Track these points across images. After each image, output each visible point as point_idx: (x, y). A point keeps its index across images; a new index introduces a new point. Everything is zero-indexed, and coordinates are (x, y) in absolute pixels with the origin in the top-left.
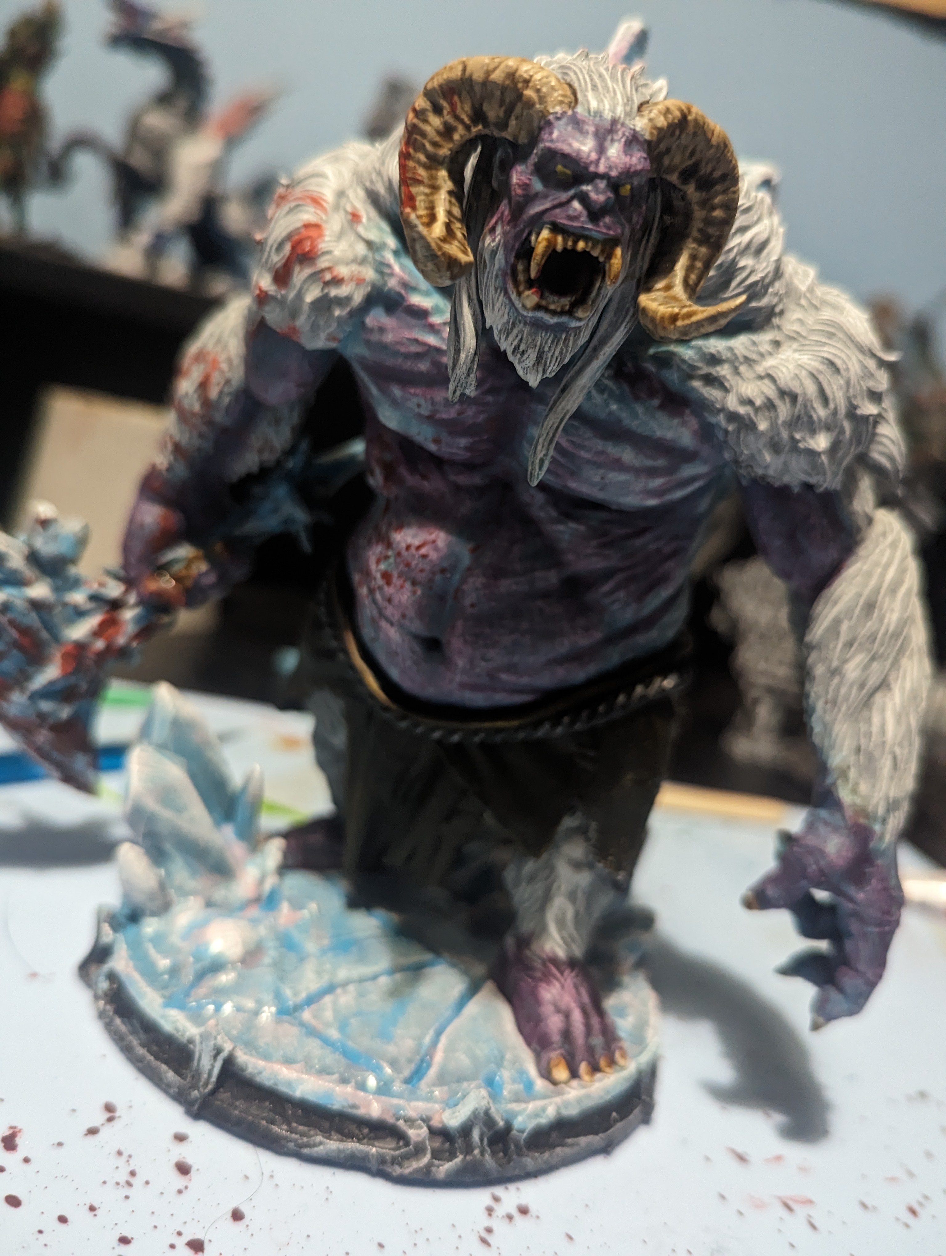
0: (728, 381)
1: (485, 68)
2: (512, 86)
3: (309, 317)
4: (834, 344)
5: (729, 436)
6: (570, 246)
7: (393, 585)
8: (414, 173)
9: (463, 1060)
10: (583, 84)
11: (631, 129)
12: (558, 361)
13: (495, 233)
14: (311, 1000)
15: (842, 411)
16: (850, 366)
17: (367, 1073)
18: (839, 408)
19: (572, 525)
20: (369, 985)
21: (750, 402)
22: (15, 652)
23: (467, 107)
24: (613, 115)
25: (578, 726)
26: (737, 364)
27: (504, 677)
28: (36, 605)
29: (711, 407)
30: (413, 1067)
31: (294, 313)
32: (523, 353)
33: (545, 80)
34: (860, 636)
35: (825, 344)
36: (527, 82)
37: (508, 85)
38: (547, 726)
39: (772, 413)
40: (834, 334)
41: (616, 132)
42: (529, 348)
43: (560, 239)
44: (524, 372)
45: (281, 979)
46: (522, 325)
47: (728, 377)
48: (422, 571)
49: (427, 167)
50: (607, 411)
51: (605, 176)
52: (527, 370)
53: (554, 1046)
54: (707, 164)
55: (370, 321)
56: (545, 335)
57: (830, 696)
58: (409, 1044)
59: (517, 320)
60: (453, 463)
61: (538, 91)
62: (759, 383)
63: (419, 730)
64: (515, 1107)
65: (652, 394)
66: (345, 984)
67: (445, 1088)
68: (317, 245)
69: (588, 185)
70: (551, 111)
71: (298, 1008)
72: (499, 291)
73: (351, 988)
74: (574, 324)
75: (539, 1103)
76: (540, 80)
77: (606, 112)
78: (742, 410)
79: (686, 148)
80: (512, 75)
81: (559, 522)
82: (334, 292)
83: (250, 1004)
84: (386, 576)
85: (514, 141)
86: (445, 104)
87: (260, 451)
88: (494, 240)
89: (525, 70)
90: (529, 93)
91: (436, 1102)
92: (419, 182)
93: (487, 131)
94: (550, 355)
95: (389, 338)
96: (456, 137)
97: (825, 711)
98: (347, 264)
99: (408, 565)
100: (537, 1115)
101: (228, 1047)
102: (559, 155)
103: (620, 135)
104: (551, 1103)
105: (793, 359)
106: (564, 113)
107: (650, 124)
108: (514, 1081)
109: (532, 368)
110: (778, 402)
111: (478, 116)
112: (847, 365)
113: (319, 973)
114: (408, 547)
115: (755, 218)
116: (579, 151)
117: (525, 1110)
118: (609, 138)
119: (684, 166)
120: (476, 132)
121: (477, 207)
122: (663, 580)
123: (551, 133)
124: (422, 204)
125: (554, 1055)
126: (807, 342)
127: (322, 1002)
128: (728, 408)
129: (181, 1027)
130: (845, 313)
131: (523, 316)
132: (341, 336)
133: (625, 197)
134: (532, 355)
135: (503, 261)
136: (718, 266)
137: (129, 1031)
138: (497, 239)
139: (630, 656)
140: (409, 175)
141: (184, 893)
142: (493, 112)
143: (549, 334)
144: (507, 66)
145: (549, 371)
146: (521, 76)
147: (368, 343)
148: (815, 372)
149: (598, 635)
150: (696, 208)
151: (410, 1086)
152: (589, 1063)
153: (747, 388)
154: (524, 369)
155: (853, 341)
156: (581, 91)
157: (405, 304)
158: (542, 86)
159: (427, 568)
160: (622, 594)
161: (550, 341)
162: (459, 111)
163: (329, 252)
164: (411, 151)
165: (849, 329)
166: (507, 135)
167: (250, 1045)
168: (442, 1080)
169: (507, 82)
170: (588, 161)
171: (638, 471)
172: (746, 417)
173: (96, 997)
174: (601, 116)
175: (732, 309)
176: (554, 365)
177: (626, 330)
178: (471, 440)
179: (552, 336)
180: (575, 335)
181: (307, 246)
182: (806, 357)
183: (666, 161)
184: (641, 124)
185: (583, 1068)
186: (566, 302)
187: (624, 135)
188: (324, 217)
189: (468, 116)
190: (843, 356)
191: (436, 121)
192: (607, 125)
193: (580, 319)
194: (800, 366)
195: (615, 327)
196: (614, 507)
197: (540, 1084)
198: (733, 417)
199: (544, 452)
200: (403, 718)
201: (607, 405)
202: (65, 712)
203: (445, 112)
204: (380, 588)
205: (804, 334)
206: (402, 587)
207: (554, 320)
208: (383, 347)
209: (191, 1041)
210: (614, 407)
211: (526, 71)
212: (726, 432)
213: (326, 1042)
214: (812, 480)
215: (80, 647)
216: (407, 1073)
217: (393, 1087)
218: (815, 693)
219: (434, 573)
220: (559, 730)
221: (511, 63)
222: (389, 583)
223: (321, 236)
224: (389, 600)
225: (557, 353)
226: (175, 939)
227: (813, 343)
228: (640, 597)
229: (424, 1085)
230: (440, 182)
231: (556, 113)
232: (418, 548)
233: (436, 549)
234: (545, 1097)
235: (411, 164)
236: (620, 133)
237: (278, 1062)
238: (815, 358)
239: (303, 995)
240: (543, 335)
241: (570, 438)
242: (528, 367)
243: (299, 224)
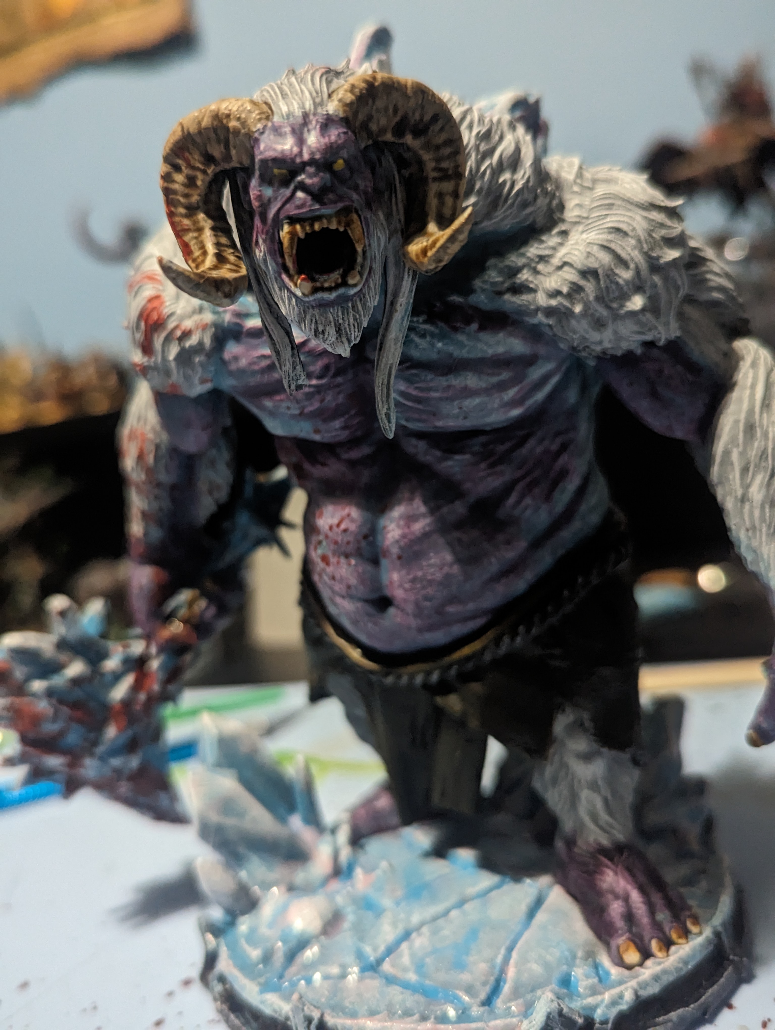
0: (532, 282)
1: (197, 120)
2: (219, 124)
3: (178, 372)
4: (614, 212)
5: (555, 329)
6: (309, 230)
7: (331, 565)
8: (181, 225)
9: (536, 968)
10: (274, 97)
11: (323, 115)
12: (356, 327)
13: (259, 245)
14: (390, 951)
15: (644, 265)
16: (635, 225)
17: (446, 1006)
18: (640, 266)
19: (457, 457)
20: (441, 922)
21: (557, 293)
22: (74, 725)
23: (197, 156)
24: (303, 111)
25: (534, 631)
26: (533, 265)
27: (451, 609)
28: (76, 682)
29: (528, 311)
30: (488, 989)
31: (167, 373)
32: (323, 332)
33: (241, 109)
34: (753, 458)
35: (607, 215)
36: (228, 116)
37: (216, 125)
38: (506, 640)
39: (582, 293)
40: (613, 205)
41: (310, 122)
42: (326, 326)
43: (298, 227)
44: (332, 348)
45: (361, 939)
46: (311, 310)
47: (531, 279)
48: (348, 543)
49: (188, 216)
50: (435, 350)
51: (312, 162)
52: (333, 345)
53: (620, 932)
54: (413, 113)
55: (227, 355)
56: (333, 311)
57: (748, 523)
58: (483, 966)
59: (306, 307)
60: (341, 444)
61: (239, 119)
62: (560, 273)
63: (404, 680)
64: (590, 1001)
65: (468, 322)
66: (418, 928)
67: (521, 1001)
68: (162, 312)
69: (300, 175)
70: (254, 130)
71: (379, 962)
72: (283, 289)
73: (425, 930)
74: (352, 292)
75: (615, 991)
76: (237, 110)
77: (296, 110)
78: (554, 302)
79: (386, 109)
80: (216, 116)
81: (446, 459)
82: (188, 344)
83: (335, 970)
84: (325, 559)
85: (242, 167)
86: (180, 162)
87: (210, 492)
88: (261, 251)
89: (224, 107)
90: (233, 124)
91: (513, 1016)
92: (188, 230)
93: (218, 169)
94: (346, 325)
95: (243, 362)
96: (199, 183)
97: (749, 538)
98: (190, 316)
99: (336, 543)
100: (614, 1003)
101: (316, 1015)
102: (270, 162)
103: (314, 123)
104: (626, 989)
105: (582, 240)
106: (265, 126)
107: (341, 104)
108: (587, 977)
109: (336, 342)
110: (582, 283)
111: (209, 159)
112: (632, 226)
113: (394, 924)
114: (331, 528)
115: (497, 138)
116: (283, 151)
117: (602, 1001)
118: (306, 129)
119: (393, 123)
120: (212, 172)
121: (245, 230)
122: (563, 474)
123: (259, 147)
124: (196, 246)
125: (621, 940)
126: (590, 221)
127: (399, 950)
128: (541, 306)
129: (276, 1007)
130: (620, 182)
131: (308, 302)
132: (210, 376)
133: (342, 170)
134: (331, 331)
135: (274, 264)
136: (478, 191)
137: (242, 1023)
138: (262, 249)
139: (561, 552)
140: (179, 228)
141: (266, 886)
142: (216, 151)
143: (336, 309)
144: (211, 111)
145: (353, 339)
146: (223, 114)
147: (231, 374)
148: (605, 244)
149: (522, 545)
150: (421, 152)
151: (487, 1008)
152: (660, 940)
153: (550, 282)
154: (331, 345)
155: (632, 203)
156: (274, 104)
157: (245, 330)
158: (241, 114)
159: (351, 539)
160: (528, 501)
161: (340, 314)
162: (192, 162)
163: (172, 314)
164: (173, 209)
165: (625, 195)
166: (234, 164)
167: (339, 1009)
168: (516, 994)
169: (215, 123)
170: (293, 156)
171: (487, 391)
172: (560, 307)
173: (215, 1000)
174: (293, 116)
175: (464, 223)
176: (355, 332)
177: (411, 277)
178: (342, 419)
179: (340, 308)
180: (361, 300)
181: (155, 316)
182: (593, 233)
183: (374, 127)
184: (332, 107)
185: (654, 945)
186: (336, 276)
187: (317, 122)
188: (161, 288)
189: (201, 163)
190: (626, 219)
191: (179, 178)
192: (300, 120)
193: (355, 285)
194: (590, 243)
195: (399, 279)
196: (488, 428)
197: (615, 972)
198: (550, 312)
199: (386, 407)
200: (387, 675)
201: (433, 345)
202: (134, 762)
203: (183, 168)
204: (324, 570)
205: (585, 215)
206: (338, 563)
207: (333, 296)
208: (242, 372)
209: (287, 1019)
210: (440, 345)
211: (226, 108)
212: (550, 326)
213: (406, 986)
214: (648, 337)
215: (127, 703)
216: (483, 996)
217: (471, 1014)
218: (735, 525)
219: (358, 542)
220: (519, 639)
221: (213, 107)
222: (328, 564)
223: (162, 303)
224: (333, 578)
225: (352, 321)
226: (264, 931)
227: (595, 220)
228: (548, 497)
229: (499, 1003)
230: (202, 223)
231: (259, 130)
232: (338, 525)
233: (353, 521)
234: (621, 982)
235: (177, 219)
236: (314, 122)
237: (364, 1016)
238: (601, 231)
239: (382, 948)
240: (331, 310)
241: (416, 385)
242: (333, 342)
243: (143, 303)
